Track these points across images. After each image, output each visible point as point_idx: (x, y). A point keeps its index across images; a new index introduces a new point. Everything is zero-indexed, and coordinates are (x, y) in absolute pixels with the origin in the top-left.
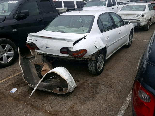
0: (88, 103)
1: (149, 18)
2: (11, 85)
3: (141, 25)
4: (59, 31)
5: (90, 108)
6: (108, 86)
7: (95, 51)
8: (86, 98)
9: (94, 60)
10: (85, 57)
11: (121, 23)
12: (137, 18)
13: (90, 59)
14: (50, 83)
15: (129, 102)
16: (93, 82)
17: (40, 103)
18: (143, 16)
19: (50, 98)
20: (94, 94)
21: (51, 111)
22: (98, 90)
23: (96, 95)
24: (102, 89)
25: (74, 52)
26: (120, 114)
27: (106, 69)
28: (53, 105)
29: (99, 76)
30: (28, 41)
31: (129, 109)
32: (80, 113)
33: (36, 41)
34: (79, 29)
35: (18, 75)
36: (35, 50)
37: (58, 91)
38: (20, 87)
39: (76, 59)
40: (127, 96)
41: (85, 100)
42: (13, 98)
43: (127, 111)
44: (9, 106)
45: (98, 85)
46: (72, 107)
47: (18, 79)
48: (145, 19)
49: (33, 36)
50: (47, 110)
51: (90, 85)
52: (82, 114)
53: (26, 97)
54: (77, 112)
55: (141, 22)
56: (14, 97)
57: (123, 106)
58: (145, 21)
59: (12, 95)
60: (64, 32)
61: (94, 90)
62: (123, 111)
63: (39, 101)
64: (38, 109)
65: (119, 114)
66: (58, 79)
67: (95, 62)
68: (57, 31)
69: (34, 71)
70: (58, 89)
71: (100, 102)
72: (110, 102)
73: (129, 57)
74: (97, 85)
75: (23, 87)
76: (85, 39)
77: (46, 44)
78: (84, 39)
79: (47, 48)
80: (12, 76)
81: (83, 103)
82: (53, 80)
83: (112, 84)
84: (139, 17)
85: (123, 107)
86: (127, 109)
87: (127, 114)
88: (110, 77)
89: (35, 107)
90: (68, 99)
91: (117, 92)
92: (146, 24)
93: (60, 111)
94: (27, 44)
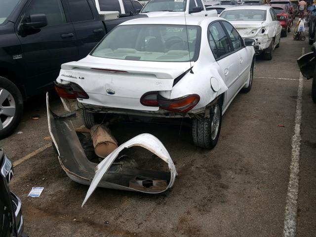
0: (213, 209)
1: (274, 36)
2: (24, 179)
3: (259, 49)
4: (127, 58)
5: (224, 220)
6: (241, 170)
7: (212, 99)
8: (204, 198)
9: (207, 118)
10: (193, 112)
11: (238, 42)
12: (252, 35)
13: (203, 115)
14: (115, 171)
15: (296, 202)
16: (208, 164)
17: (108, 215)
18: (263, 31)
19: (128, 204)
20: (219, 189)
21: (140, 233)
22: (223, 181)
23: (225, 192)
24: (230, 177)
25: (173, 100)
26: (288, 228)
27: (223, 137)
28: (140, 220)
29: (213, 152)
30: (62, 80)
31: (303, 216)
32: (207, 233)
33: (83, 78)
34: (168, 54)
35: (34, 157)
36: (78, 99)
37: (141, 187)
38: (47, 183)
39: (168, 117)
40: (286, 191)
41: (204, 203)
42: (40, 209)
43: (299, 220)
44: (37, 229)
45: (220, 170)
46: (182, 221)
47: (37, 166)
48: (267, 37)
49: (75, 68)
50: (131, 232)
51: (203, 170)
52: (212, 234)
53: (70, 205)
54: (198, 231)
55: (260, 44)
56: (42, 206)
57: (288, 210)
58: (268, 41)
59: (34, 202)
60: (141, 59)
61: (217, 182)
62: (292, 222)
63: (105, 212)
64: (108, 231)
65: (286, 227)
66: (134, 160)
67: (208, 122)
68: (124, 57)
69: (76, 145)
70: (140, 182)
71: (238, 206)
72: (258, 205)
73: (257, 111)
74: (218, 171)
75: (57, 184)
76: (192, 72)
77: (108, 84)
78: (189, 73)
79: (111, 93)
80: (21, 161)
81: (204, 210)
82: (122, 163)
83: (247, 167)
84: (256, 33)
85: (287, 212)
86: (298, 216)
87: (303, 227)
88: (237, 151)
89: (101, 226)
90: (167, 203)
91: (263, 183)
92: (267, 47)
93: (160, 232)
94: (57, 87)
